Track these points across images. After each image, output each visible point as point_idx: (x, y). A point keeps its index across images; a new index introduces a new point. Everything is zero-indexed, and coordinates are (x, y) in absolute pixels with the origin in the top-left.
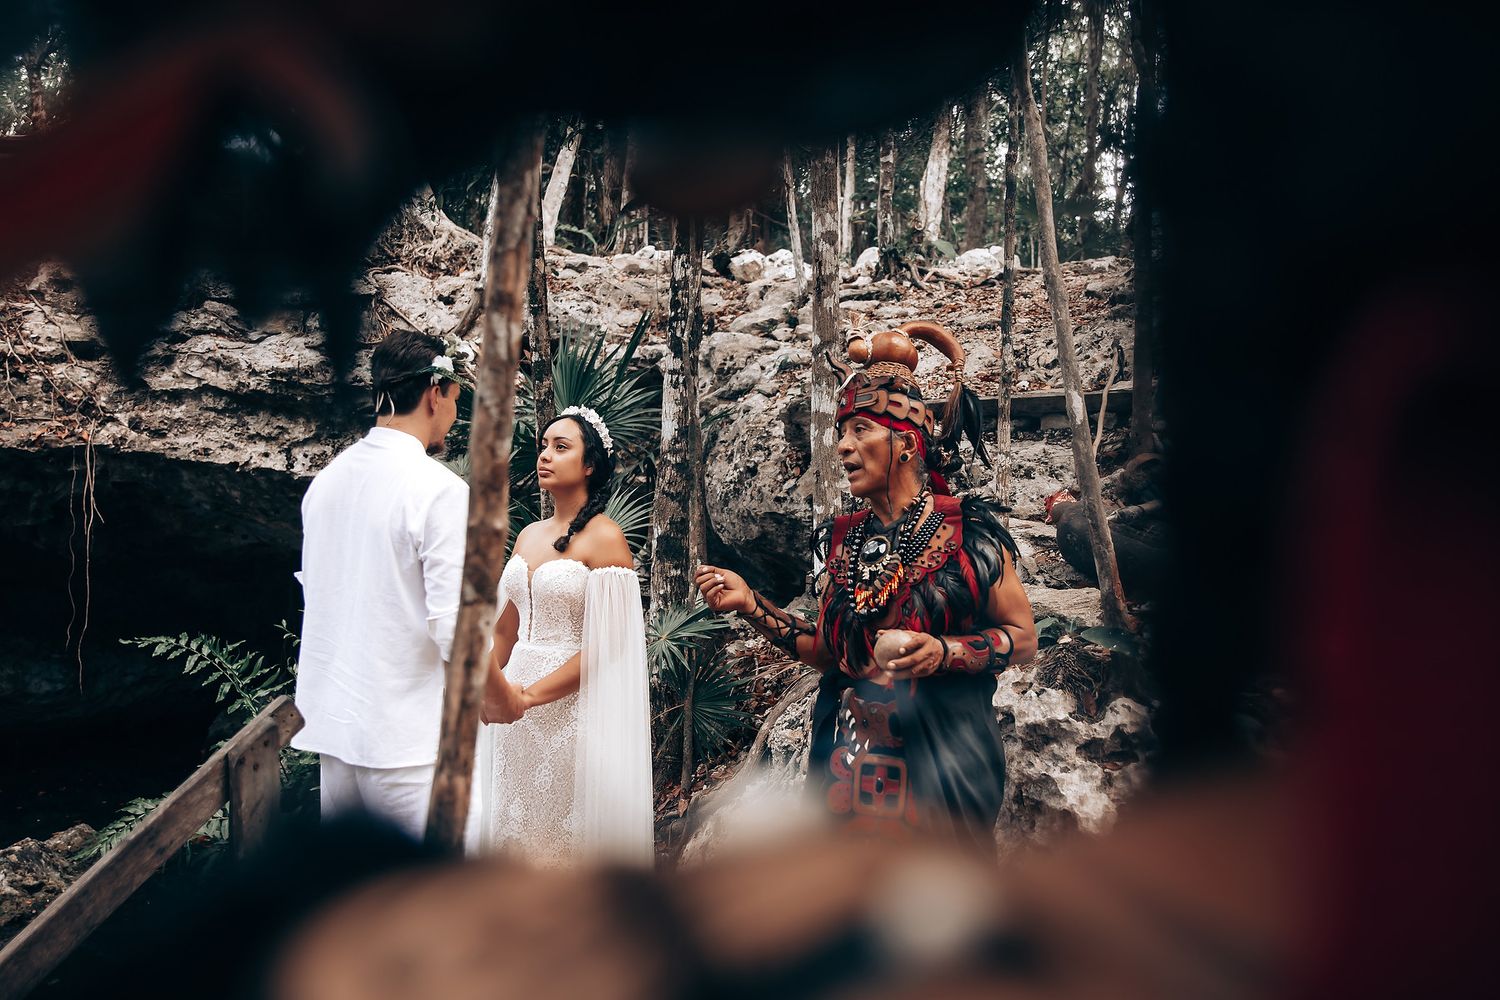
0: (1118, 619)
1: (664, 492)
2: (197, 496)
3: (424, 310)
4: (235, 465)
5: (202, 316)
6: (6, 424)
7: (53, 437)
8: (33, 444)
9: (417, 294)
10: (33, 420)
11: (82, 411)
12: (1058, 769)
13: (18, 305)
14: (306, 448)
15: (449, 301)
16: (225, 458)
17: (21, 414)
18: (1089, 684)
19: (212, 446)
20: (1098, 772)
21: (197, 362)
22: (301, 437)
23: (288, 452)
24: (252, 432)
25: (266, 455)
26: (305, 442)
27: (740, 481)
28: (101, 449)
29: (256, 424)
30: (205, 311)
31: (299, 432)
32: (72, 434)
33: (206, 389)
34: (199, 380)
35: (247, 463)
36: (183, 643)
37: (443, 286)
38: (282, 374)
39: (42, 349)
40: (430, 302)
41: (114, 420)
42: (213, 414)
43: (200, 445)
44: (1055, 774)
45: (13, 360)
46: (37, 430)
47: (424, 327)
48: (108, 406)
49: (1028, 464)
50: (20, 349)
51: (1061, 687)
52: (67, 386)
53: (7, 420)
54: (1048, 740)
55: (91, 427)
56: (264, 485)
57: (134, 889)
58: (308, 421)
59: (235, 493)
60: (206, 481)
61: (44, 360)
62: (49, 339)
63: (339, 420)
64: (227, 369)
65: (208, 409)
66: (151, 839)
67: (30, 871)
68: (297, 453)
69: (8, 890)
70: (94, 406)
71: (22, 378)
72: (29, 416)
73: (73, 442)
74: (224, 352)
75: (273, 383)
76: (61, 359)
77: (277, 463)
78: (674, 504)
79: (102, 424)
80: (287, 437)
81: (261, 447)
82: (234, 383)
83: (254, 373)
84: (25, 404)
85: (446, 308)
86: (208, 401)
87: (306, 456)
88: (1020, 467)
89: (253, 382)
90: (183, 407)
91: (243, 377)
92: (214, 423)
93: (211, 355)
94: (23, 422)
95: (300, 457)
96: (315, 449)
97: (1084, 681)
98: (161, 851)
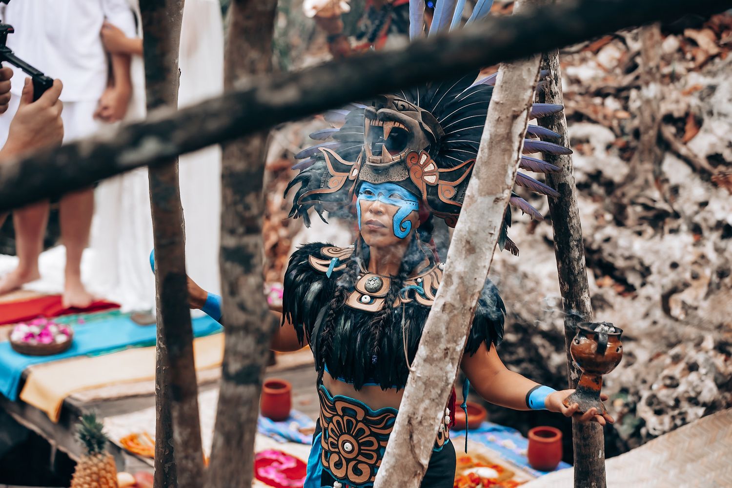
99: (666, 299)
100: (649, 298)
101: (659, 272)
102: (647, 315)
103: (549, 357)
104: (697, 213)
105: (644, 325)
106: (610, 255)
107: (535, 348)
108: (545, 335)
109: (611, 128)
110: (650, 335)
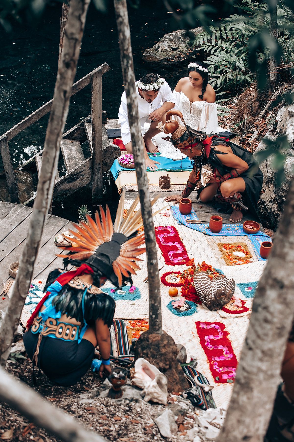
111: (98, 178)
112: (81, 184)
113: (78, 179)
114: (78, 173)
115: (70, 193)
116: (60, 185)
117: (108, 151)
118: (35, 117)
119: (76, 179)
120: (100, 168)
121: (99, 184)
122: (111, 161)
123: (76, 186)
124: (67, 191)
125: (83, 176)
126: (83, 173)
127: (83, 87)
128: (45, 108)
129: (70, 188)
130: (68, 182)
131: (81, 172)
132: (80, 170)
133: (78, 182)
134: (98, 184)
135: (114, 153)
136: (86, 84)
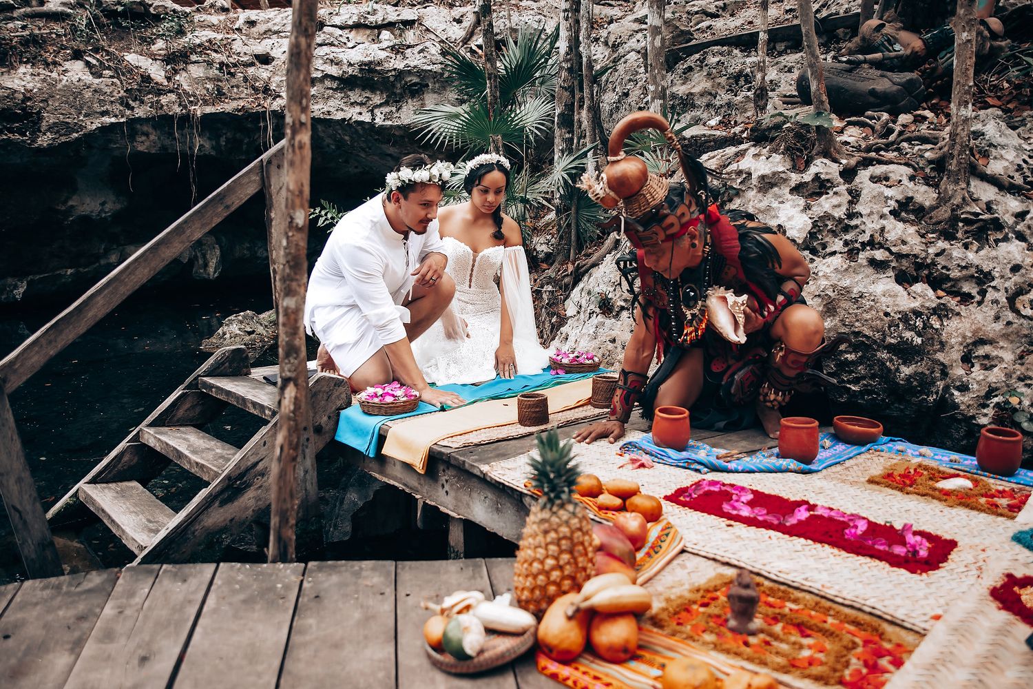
0: (821, 107)
1: (561, 87)
2: (328, 141)
3: (445, 27)
4: (344, 120)
5: (322, 35)
6: (226, 101)
7: (250, 106)
8: (239, 111)
9: (441, 19)
10: (240, 98)
11: (264, 92)
12: (777, 202)
13: (229, 36)
14: (381, 109)
15: (459, 21)
16: (339, 116)
17: (234, 95)
18: (801, 151)
19: (332, 110)
20: (802, 202)
21: (321, 61)
22: (379, 102)
23: (372, 111)
24: (352, 101)
25: (360, 114)
26: (381, 105)
27: (619, 102)
28: (274, 112)
29: (355, 96)
30: (324, 33)
31: (377, 99)
32: (259, 105)
33: (327, 76)
34: (323, 71)
35: (350, 119)
36: (317, 211)
37: (456, 12)
38: (365, 65)
39: (242, 59)
40: (448, 23)
41: (279, 96)
42: (331, 91)
43: (325, 109)
44: (775, 205)
45: (227, 66)
46: (242, 103)
47: (445, 37)
48: (277, 90)
49: (791, 64)
50: (231, 60)
51: (783, 153)
52: (256, 79)
53: (226, 98)
54: (772, 185)
55: (268, 101)
56: (361, 132)
57: (214, 225)
58: (382, 93)
59: (347, 138)
60: (330, 131)
61: (243, 65)
62: (245, 54)
63: (398, 91)
64: (337, 64)
65: (328, 88)
66: (221, 199)
67: (248, 324)
68: (377, 111)
69: (238, 332)
70: (269, 89)
71: (233, 75)
72: (238, 96)
73: (260, 109)
74: (335, 54)
75: (361, 70)
76: (252, 64)
77: (366, 118)
78: (566, 94)
79: (274, 99)
80: (371, 102)
81: (358, 109)
82: (341, 72)
83: (350, 65)
84: (235, 90)
85: (457, 26)
86: (328, 83)
87: (382, 113)
88: (785, 66)
89: (350, 70)
90: (315, 88)
91: (345, 68)
92: (332, 96)
93: (327, 56)
94: (235, 99)
95: (379, 114)
96: (386, 109)
97: (798, 150)
98: (227, 207)
99: (1012, 300)
100: (996, 302)
101: (1002, 277)
102: (997, 318)
103: (897, 370)
104: (1017, 223)
105: (999, 326)
106: (943, 267)
107: (882, 363)
108: (890, 348)
109: (907, 164)
110: (1006, 336)
111: (306, 472)
112: (260, 499)
113: (248, 486)
114: (248, 470)
115: (231, 535)
116: (201, 517)
117: (320, 391)
118: (100, 300)
119: (245, 488)
120: (308, 440)
121: (309, 487)
122: (329, 417)
123: (247, 508)
124: (224, 529)
125: (263, 475)
126: (260, 466)
127: (241, 199)
128: (132, 268)
129: (230, 518)
130: (223, 504)
131: (257, 463)
132: (253, 460)
133: (251, 495)
134: (306, 490)
135: (336, 393)
136: (251, 190)
